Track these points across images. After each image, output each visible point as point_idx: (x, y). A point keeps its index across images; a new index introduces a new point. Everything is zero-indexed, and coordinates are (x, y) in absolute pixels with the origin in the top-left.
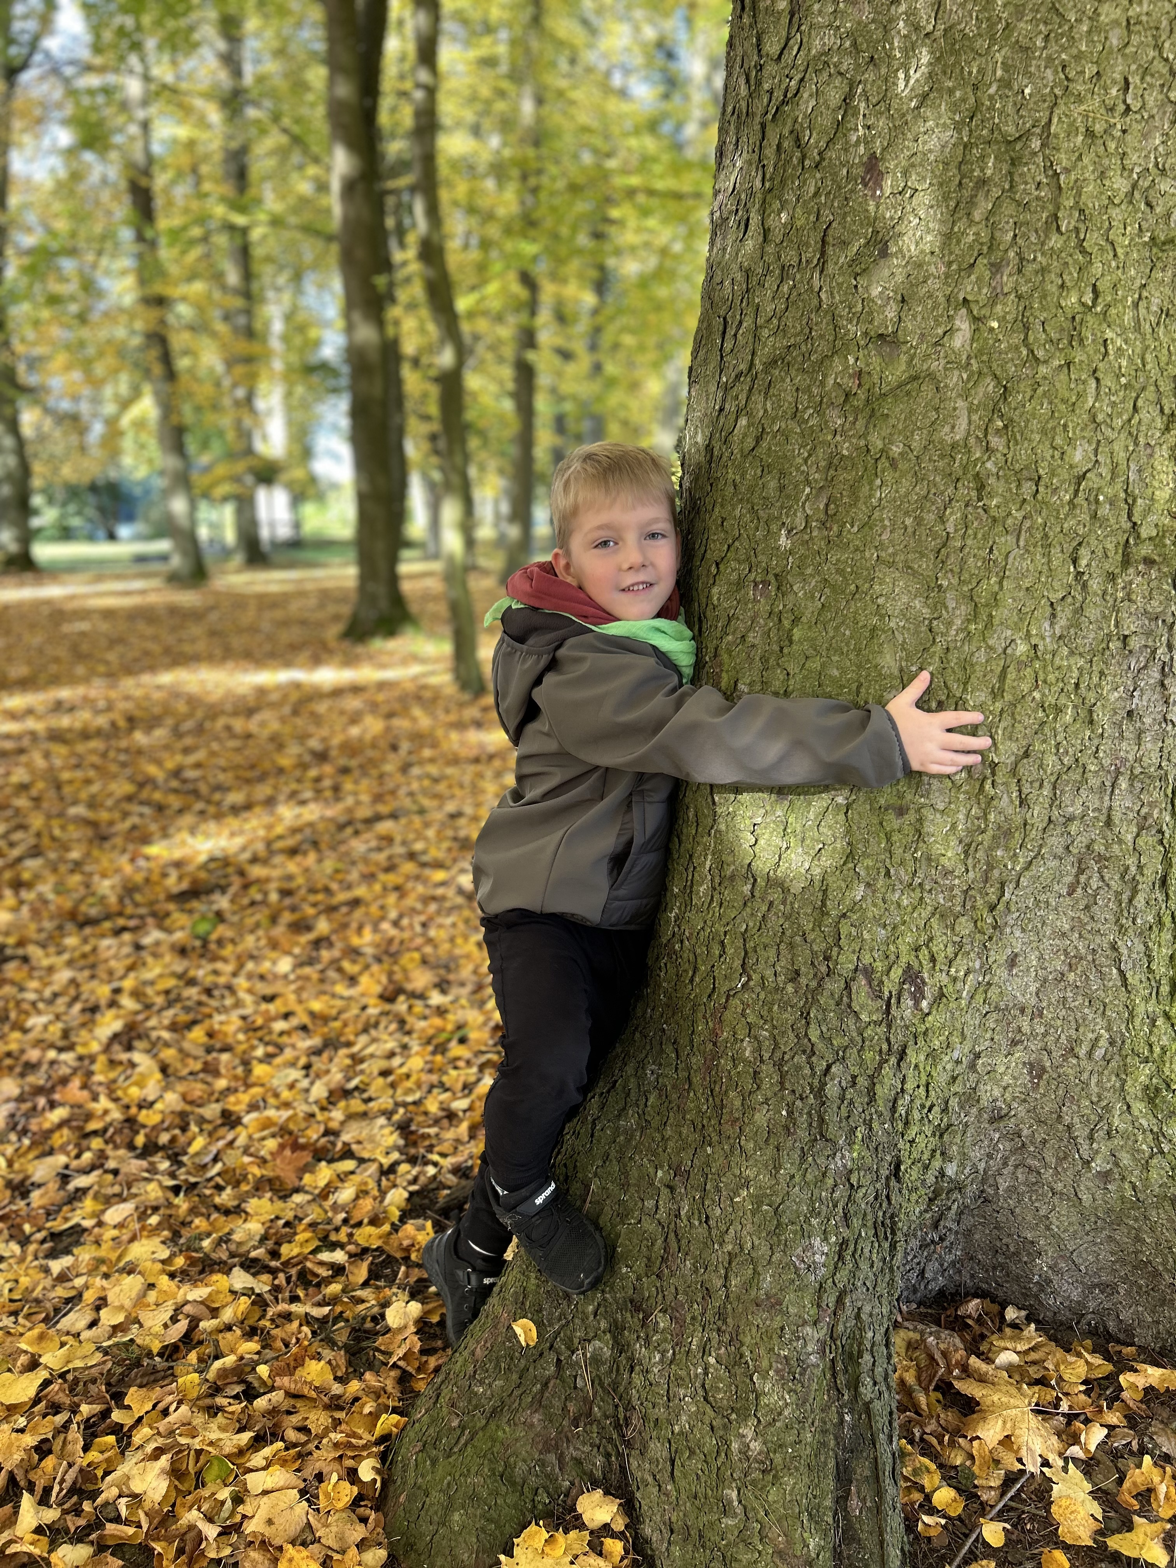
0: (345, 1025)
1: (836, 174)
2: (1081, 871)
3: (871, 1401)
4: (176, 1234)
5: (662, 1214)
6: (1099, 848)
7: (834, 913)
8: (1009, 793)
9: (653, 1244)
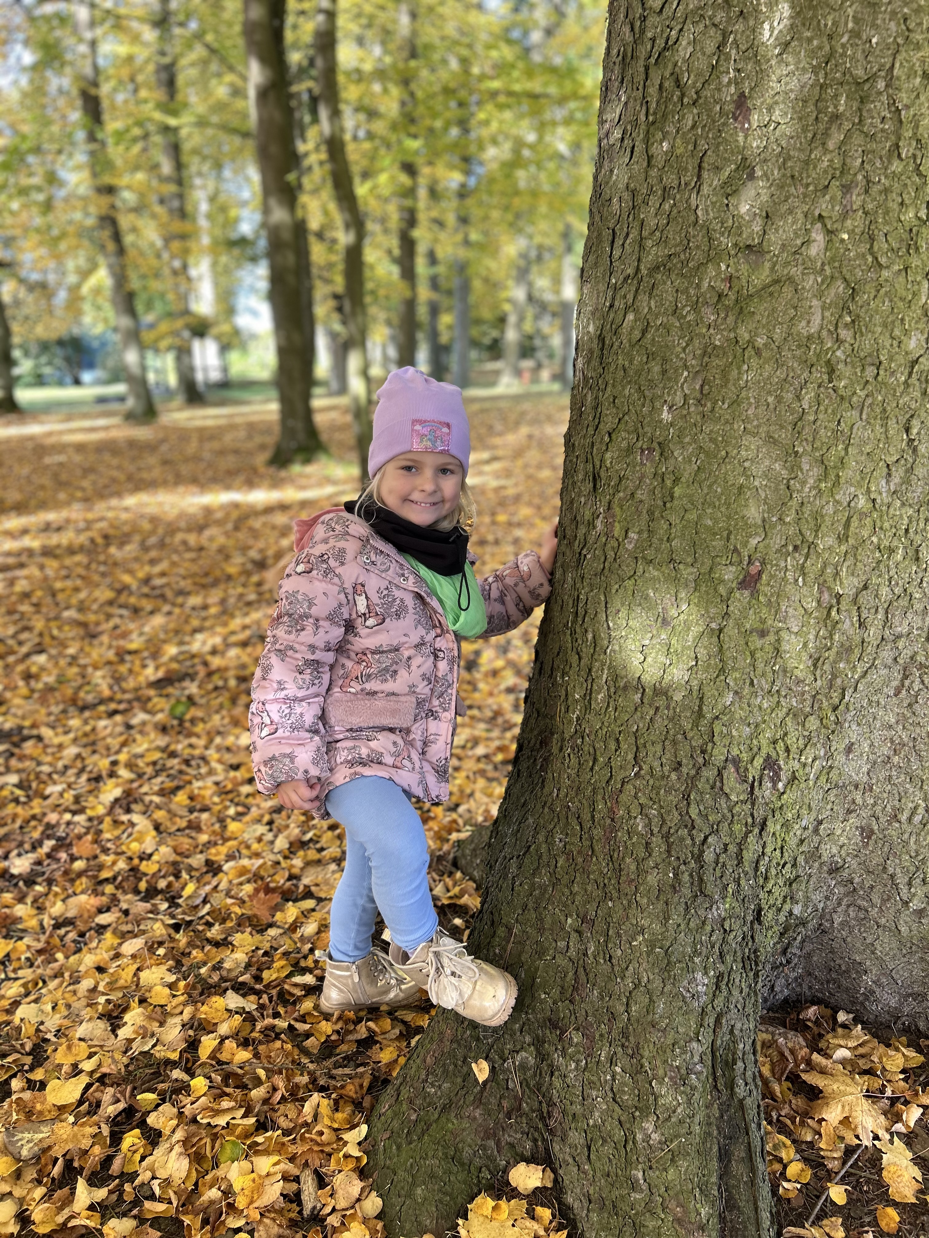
1: (711, 110)
2: (906, 677)
3: (744, 1098)
4: (179, 964)
5: (572, 953)
6: (921, 658)
7: (708, 716)
8: (851, 618)
9: (565, 976)
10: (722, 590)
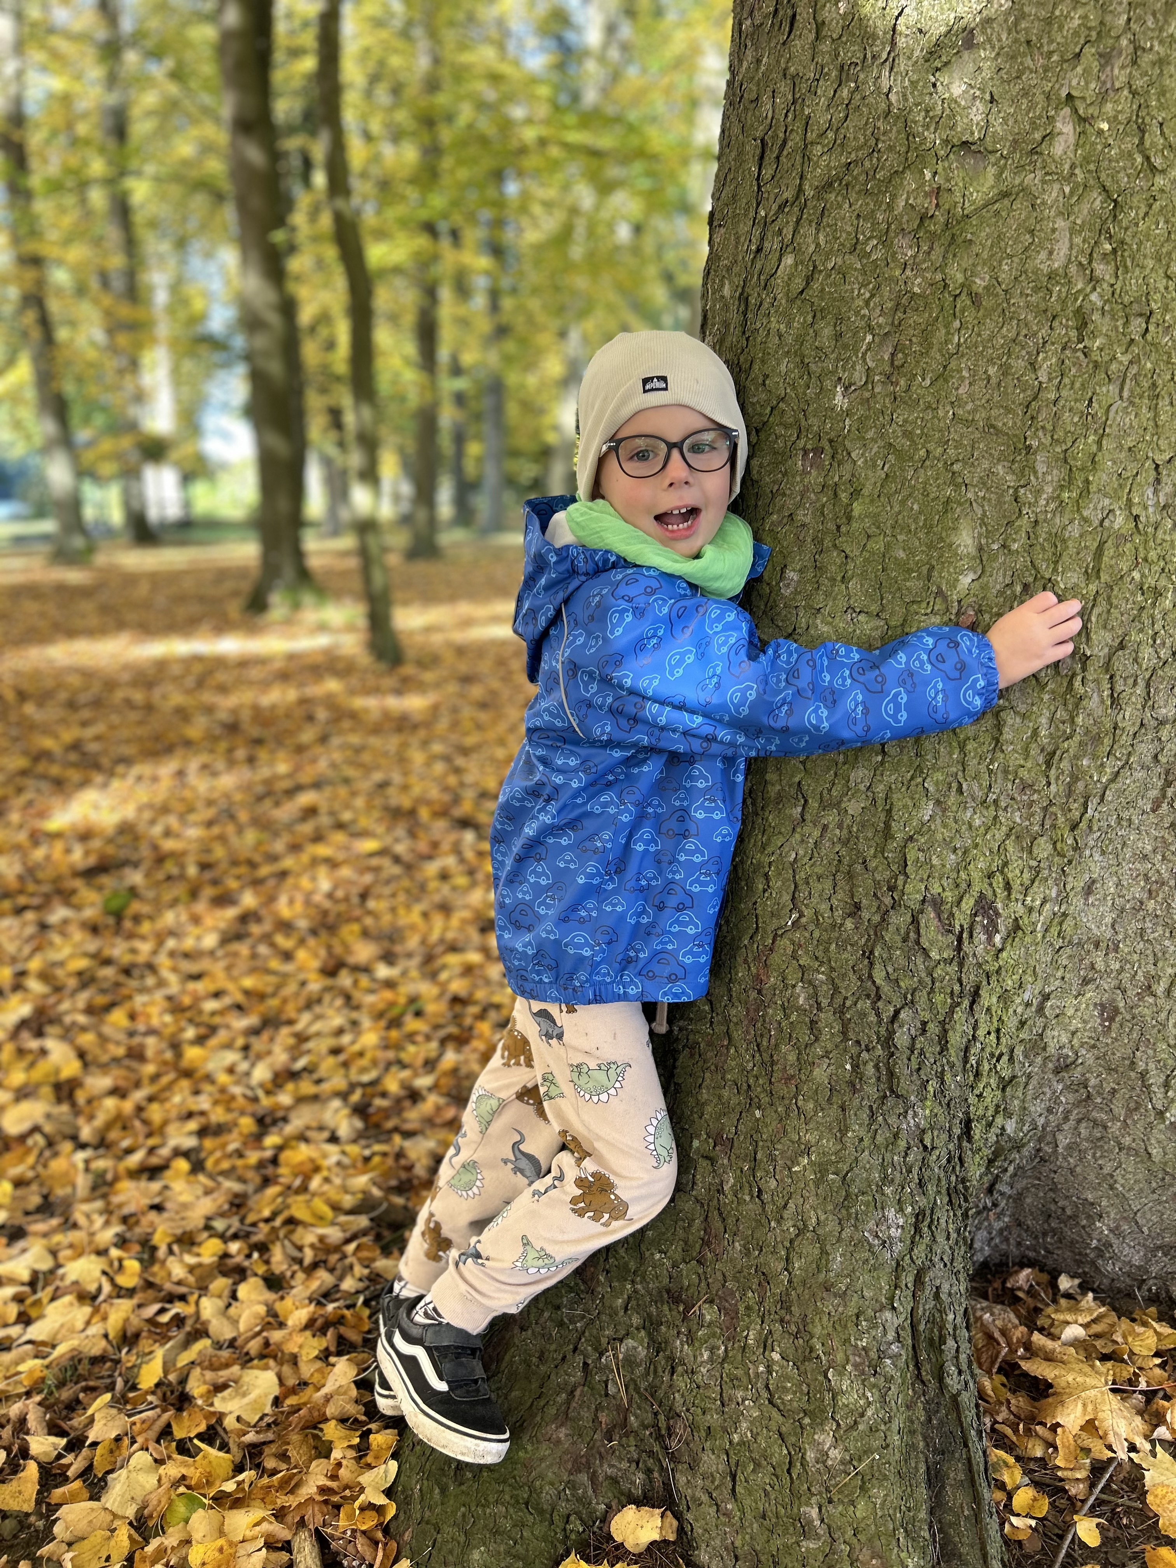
0: (285, 1002)
2: (1169, 783)
3: (959, 1393)
5: (700, 1190)
7: (899, 836)
8: (1100, 692)
9: (690, 1226)
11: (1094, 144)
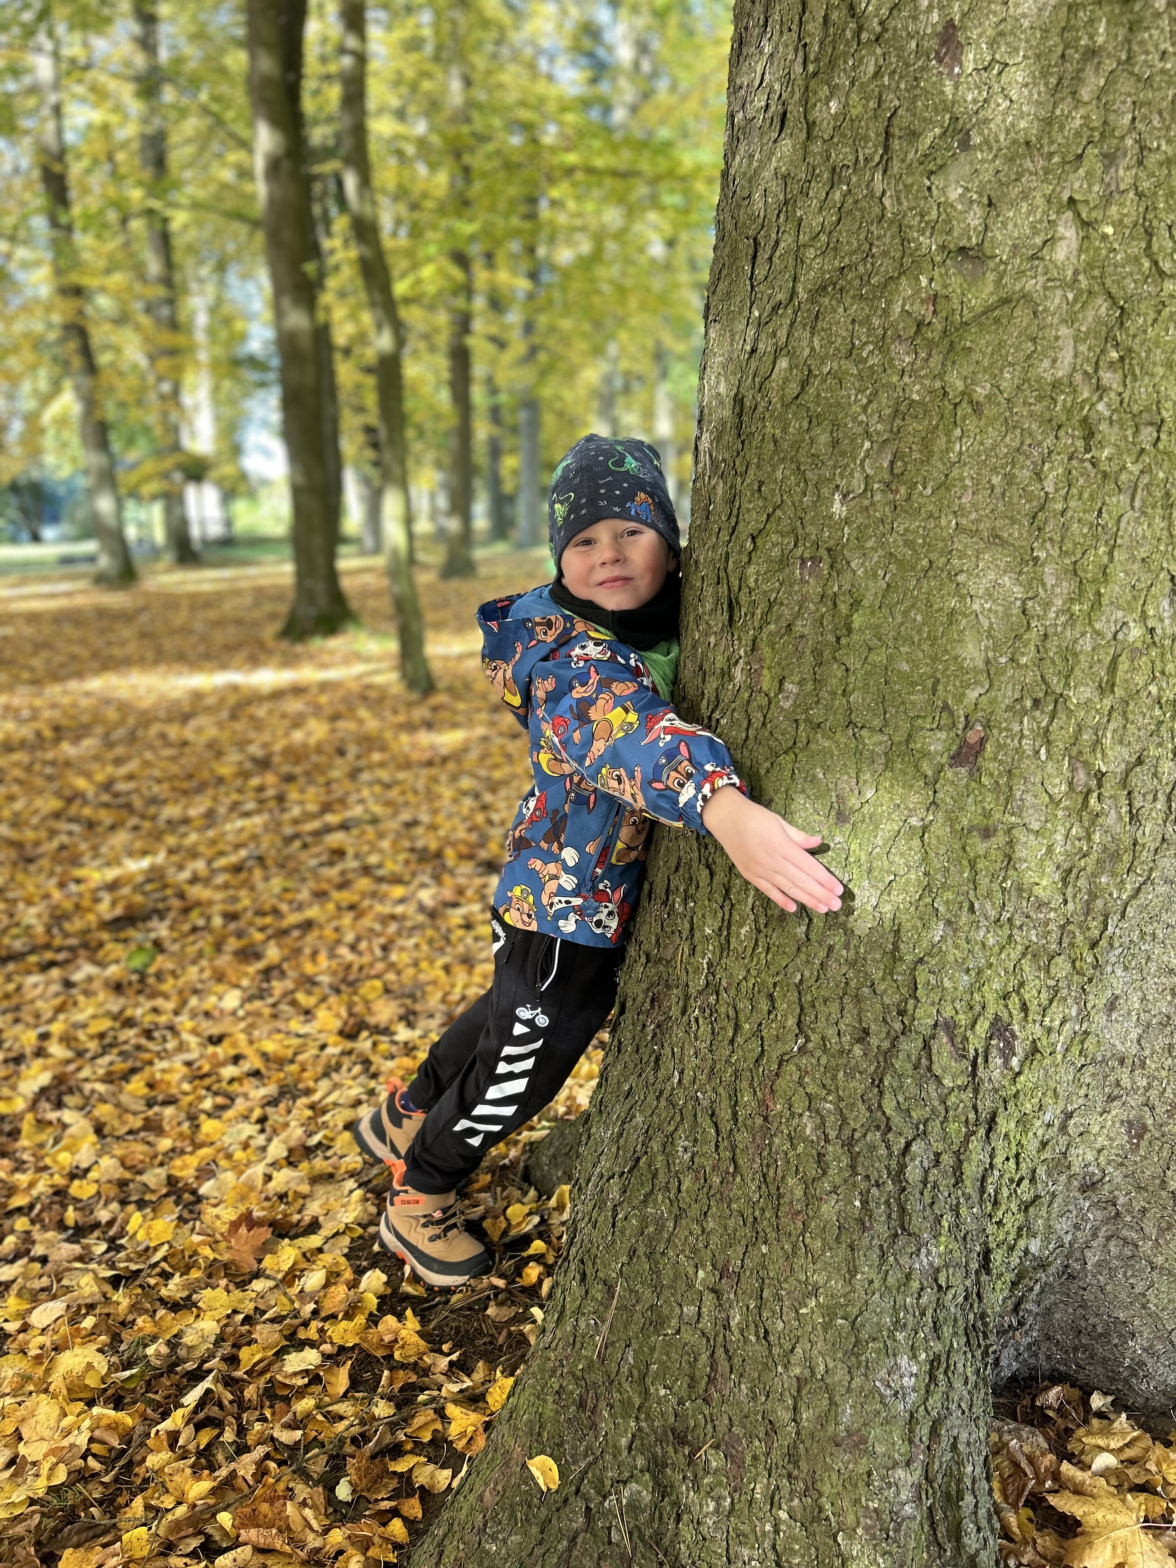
0: (304, 1070)
1: (902, 48)
3: (977, 1552)
4: (116, 1339)
5: (706, 1323)
7: (908, 958)
8: (1118, 808)
9: (696, 1360)
10: (927, 768)
11: (1098, 249)
